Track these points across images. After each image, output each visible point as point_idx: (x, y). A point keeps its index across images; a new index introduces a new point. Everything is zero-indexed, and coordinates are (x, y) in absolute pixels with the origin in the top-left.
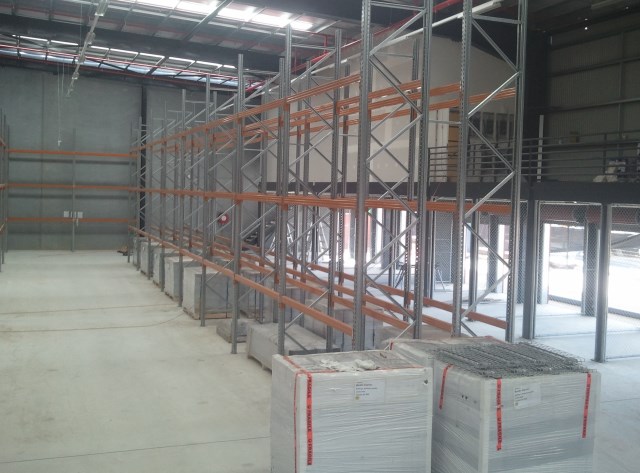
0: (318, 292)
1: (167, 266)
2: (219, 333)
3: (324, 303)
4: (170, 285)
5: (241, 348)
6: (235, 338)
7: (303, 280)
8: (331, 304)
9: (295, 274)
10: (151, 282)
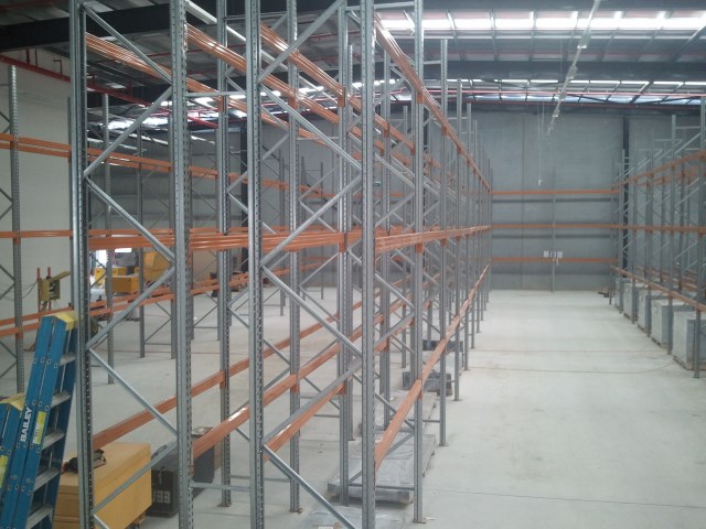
1: (654, 310)
4: (658, 330)
10: (636, 326)
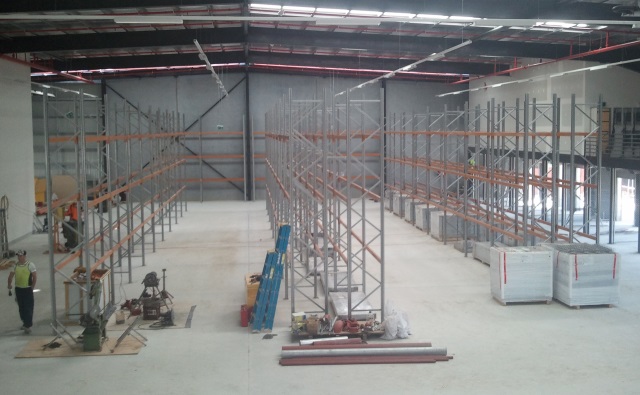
0: (510, 225)
2: (455, 248)
3: (513, 231)
5: (469, 255)
6: (466, 250)
7: (503, 219)
8: (516, 231)
9: (498, 216)
10: (403, 220)
